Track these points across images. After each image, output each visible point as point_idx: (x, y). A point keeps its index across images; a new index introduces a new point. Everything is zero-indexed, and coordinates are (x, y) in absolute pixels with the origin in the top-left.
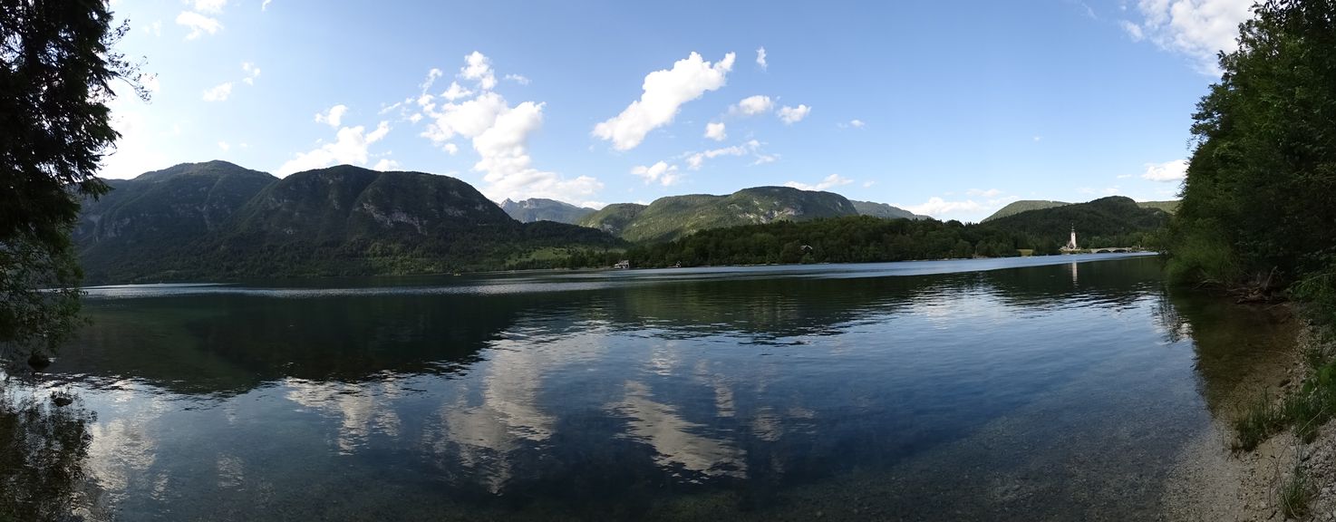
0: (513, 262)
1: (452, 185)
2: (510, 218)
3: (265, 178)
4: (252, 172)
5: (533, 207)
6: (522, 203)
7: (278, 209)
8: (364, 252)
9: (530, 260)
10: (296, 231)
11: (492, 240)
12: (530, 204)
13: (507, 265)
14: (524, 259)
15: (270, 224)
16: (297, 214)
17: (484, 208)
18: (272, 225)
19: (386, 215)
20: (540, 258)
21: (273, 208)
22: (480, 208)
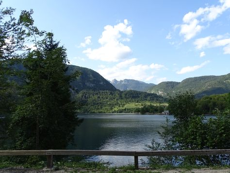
0: (116, 109)
1: (89, 72)
2: (115, 89)
5: (126, 83)
6: (121, 81)
9: (124, 108)
11: (107, 98)
12: (125, 82)
13: (113, 110)
14: (121, 108)
17: (103, 83)
20: (128, 108)
22: (102, 83)
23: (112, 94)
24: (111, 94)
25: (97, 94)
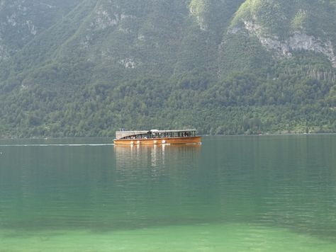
8: (248, 97)
18: (103, 54)
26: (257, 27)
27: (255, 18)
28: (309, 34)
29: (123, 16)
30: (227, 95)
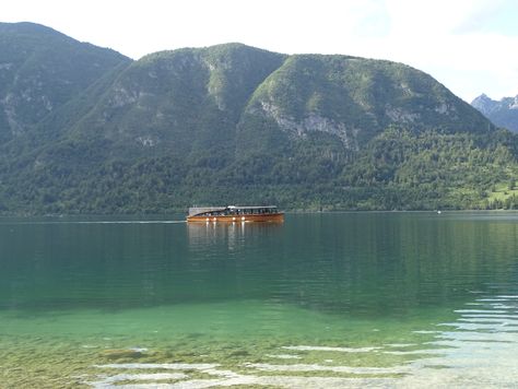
2: (493, 128)
3: (110, 58)
4: (87, 45)
7: (128, 107)
8: (264, 176)
10: (159, 141)
11: (463, 160)
13: (491, 200)
15: (116, 129)
16: (159, 115)
17: (449, 109)
18: (121, 131)
19: (297, 120)
21: (122, 104)
22: (443, 109)
23: (483, 147)
24: (480, 144)
25: (429, 147)
26: (273, 108)
27: (271, 99)
28: (323, 116)
29: (141, 94)
30: (245, 174)
